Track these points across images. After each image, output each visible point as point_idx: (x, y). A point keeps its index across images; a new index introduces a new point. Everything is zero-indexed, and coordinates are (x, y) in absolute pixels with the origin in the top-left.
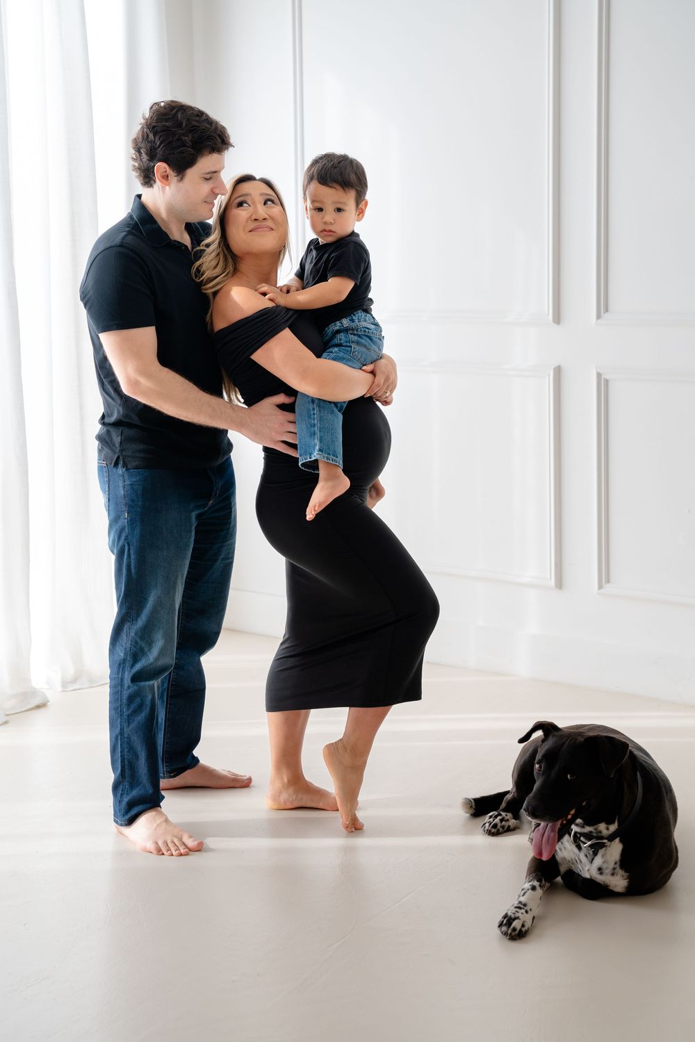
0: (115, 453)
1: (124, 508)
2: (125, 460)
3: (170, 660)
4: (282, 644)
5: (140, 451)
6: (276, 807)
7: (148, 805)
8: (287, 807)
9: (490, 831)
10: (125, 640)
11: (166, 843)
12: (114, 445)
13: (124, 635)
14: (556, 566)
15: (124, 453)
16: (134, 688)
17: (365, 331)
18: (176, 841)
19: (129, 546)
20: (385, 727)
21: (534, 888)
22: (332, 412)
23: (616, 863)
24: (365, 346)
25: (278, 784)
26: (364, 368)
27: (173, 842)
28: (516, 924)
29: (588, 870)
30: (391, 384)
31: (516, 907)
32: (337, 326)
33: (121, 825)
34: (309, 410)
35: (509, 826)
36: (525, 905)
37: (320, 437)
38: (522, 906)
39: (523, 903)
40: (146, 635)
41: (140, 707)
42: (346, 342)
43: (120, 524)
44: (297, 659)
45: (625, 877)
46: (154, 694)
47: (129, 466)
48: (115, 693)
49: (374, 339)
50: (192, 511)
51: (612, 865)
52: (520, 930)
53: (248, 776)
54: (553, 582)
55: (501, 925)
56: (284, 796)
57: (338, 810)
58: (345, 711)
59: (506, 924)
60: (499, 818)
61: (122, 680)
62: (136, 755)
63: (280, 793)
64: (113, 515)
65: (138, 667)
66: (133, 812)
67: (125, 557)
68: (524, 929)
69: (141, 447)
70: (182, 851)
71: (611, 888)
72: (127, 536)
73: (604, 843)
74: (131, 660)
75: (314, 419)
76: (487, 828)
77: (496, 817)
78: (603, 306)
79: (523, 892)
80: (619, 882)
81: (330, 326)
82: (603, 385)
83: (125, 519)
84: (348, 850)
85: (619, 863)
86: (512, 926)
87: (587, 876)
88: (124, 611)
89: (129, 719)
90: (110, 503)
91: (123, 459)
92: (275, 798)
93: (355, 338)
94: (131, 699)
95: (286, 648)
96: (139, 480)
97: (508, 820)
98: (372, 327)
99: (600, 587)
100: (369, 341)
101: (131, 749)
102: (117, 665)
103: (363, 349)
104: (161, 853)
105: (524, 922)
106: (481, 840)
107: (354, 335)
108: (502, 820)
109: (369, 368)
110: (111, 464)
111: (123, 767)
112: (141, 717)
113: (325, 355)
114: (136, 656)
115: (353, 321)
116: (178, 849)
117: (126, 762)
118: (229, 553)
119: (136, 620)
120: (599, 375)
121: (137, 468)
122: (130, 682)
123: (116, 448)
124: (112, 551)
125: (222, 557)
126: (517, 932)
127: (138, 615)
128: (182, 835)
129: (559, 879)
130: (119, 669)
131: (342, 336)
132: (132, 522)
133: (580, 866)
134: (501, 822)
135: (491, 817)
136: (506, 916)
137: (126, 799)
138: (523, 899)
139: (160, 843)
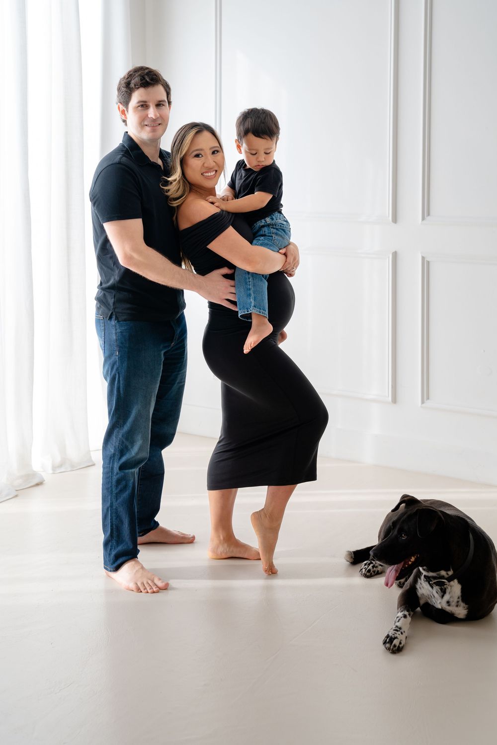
0: (110, 310)
1: (116, 348)
2: (117, 315)
3: (145, 454)
4: (219, 442)
5: (128, 309)
6: (214, 557)
7: (130, 557)
8: (222, 557)
9: (366, 574)
10: (115, 441)
11: (143, 584)
12: (109, 304)
13: (114, 437)
14: (392, 388)
15: (116, 310)
16: (121, 474)
17: (281, 226)
18: (150, 582)
19: (119, 373)
20: (293, 499)
21: (405, 616)
22: (262, 280)
23: (458, 598)
24: (281, 236)
25: (216, 541)
26: (281, 251)
27: (148, 583)
28: (396, 642)
29: (440, 603)
30: (296, 263)
31: (394, 630)
32: (262, 223)
33: (111, 571)
34: (246, 279)
35: (378, 571)
36: (400, 628)
37: (255, 297)
38: (399, 629)
39: (399, 627)
40: (129, 437)
41: (125, 487)
42: (269, 233)
43: (113, 359)
44: (230, 453)
45: (466, 608)
46: (135, 478)
47: (120, 319)
48: (107, 478)
49: (287, 231)
50: (162, 350)
51: (456, 600)
52: (399, 646)
53: (192, 535)
54: (390, 399)
55: (385, 643)
56: (221, 549)
57: (260, 559)
58: (265, 488)
59: (388, 642)
60: (371, 565)
61: (112, 468)
62: (122, 522)
63: (218, 547)
64: (107, 353)
65: (124, 459)
66: (119, 562)
67: (116, 382)
68: (401, 646)
69: (128, 306)
70: (155, 590)
71: (455, 616)
72: (118, 368)
73: (444, 582)
74: (119, 454)
75: (250, 285)
76: (363, 572)
77: (369, 564)
78: (426, 212)
79: (398, 619)
80: (461, 611)
81: (258, 222)
82: (426, 265)
83: (116, 356)
84: (268, 589)
85: (460, 598)
86: (393, 644)
87: (439, 607)
88: (114, 420)
89: (117, 496)
90: (106, 344)
91: (116, 314)
92: (214, 551)
93: (275, 231)
94: (119, 482)
95: (221, 446)
96: (127, 329)
97: (377, 567)
98: (285, 223)
99: (423, 402)
100: (283, 232)
101: (118, 517)
102: (109, 458)
103: (280, 238)
104: (140, 591)
105: (401, 640)
106: (358, 580)
107: (274, 228)
108: (373, 567)
109: (283, 251)
110: (106, 318)
111: (112, 530)
112: (126, 495)
113: (255, 242)
114: (122, 451)
115: (272, 219)
116: (151, 588)
117: (114, 527)
118: (182, 379)
119: (123, 426)
120: (423, 258)
121: (125, 320)
122: (118, 470)
123: (110, 306)
124: (106, 379)
125: (178, 381)
126: (397, 648)
127: (125, 423)
128: (154, 578)
129: (419, 609)
130: (110, 461)
131: (266, 229)
132: (121, 358)
133: (433, 600)
134: (373, 568)
135: (365, 564)
136: (388, 636)
137: (114, 553)
138: (398, 624)
139: (139, 584)
